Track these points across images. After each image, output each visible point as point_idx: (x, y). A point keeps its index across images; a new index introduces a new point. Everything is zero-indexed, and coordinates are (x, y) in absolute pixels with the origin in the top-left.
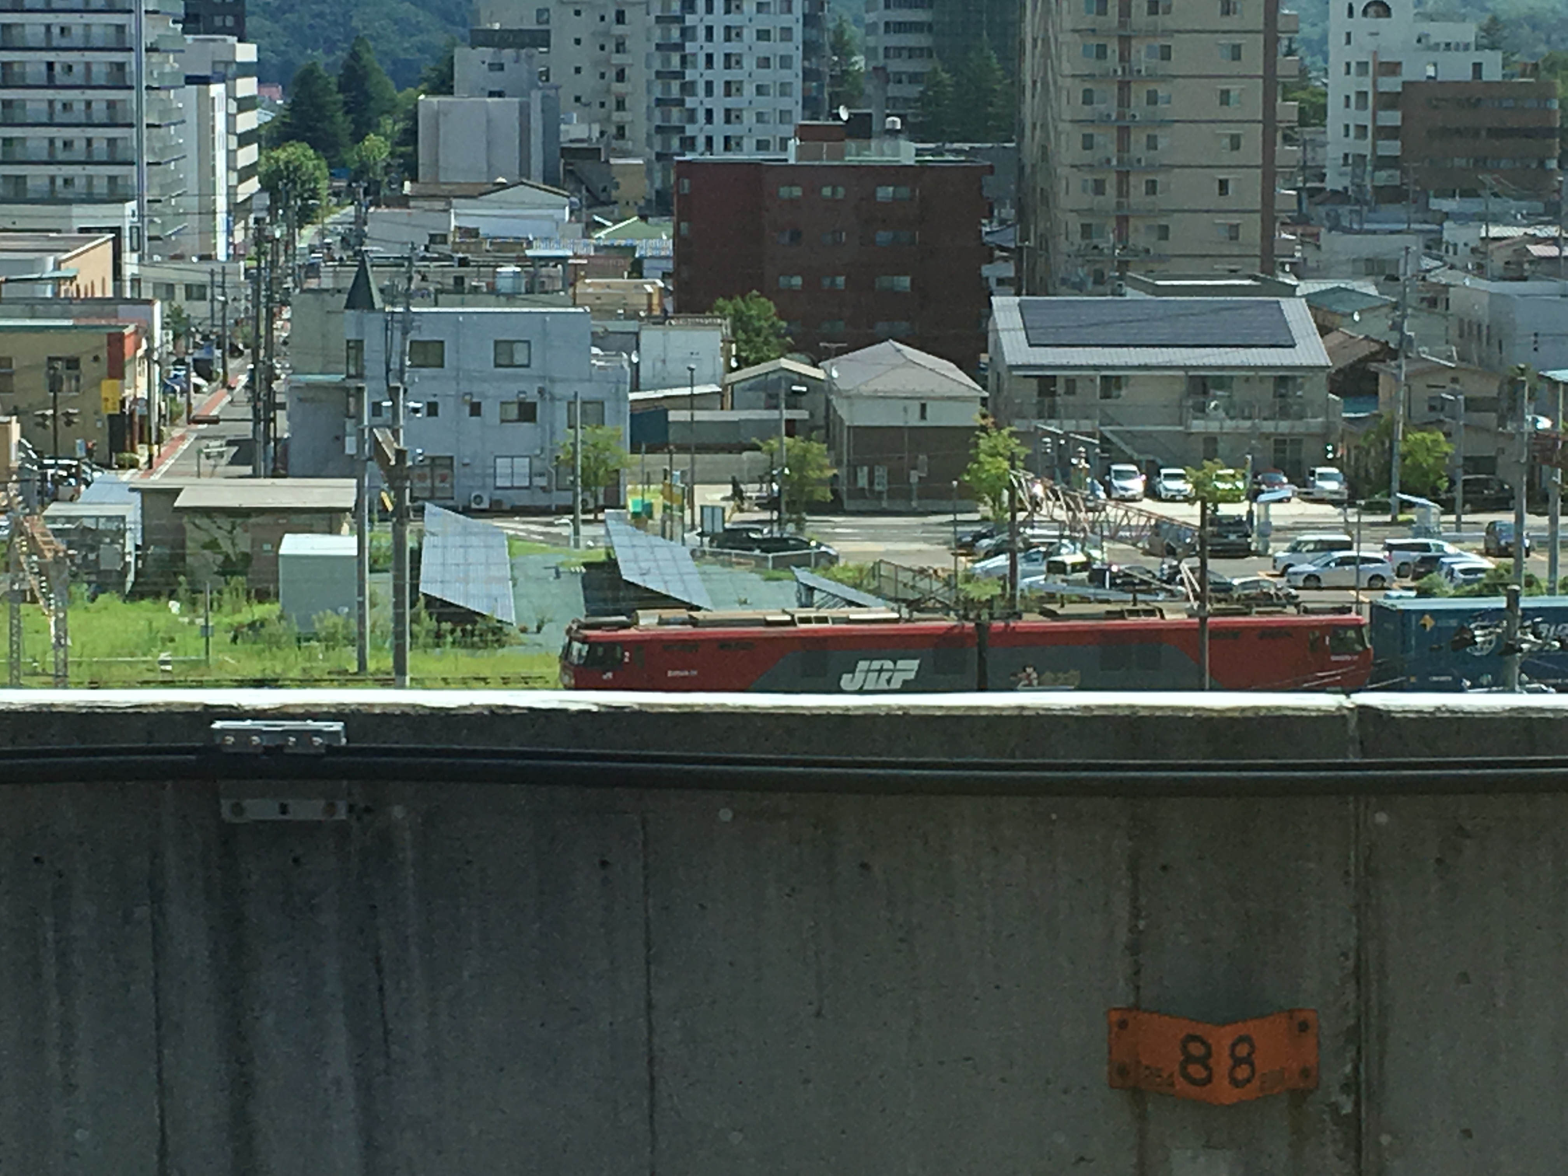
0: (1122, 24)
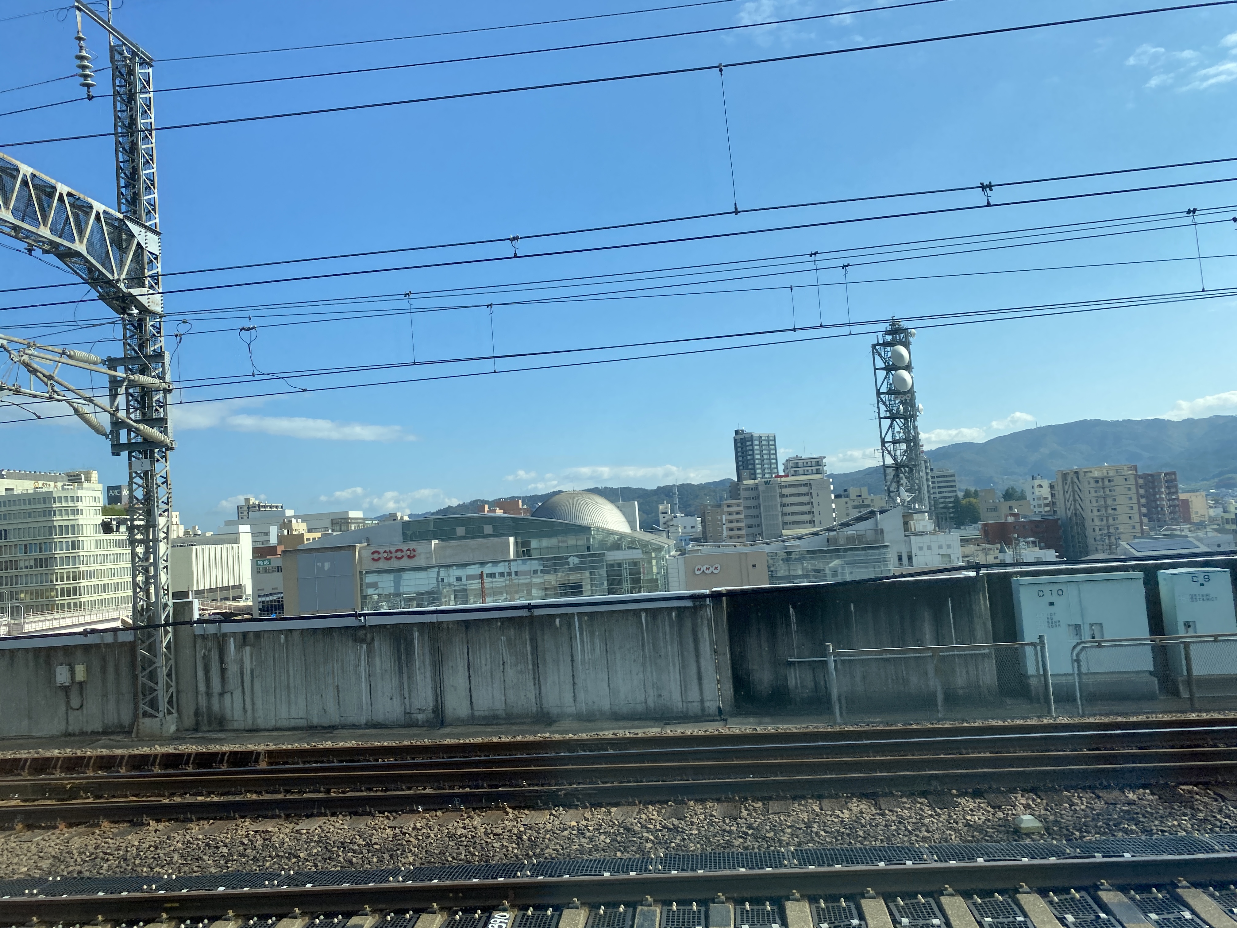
0: (1103, 485)
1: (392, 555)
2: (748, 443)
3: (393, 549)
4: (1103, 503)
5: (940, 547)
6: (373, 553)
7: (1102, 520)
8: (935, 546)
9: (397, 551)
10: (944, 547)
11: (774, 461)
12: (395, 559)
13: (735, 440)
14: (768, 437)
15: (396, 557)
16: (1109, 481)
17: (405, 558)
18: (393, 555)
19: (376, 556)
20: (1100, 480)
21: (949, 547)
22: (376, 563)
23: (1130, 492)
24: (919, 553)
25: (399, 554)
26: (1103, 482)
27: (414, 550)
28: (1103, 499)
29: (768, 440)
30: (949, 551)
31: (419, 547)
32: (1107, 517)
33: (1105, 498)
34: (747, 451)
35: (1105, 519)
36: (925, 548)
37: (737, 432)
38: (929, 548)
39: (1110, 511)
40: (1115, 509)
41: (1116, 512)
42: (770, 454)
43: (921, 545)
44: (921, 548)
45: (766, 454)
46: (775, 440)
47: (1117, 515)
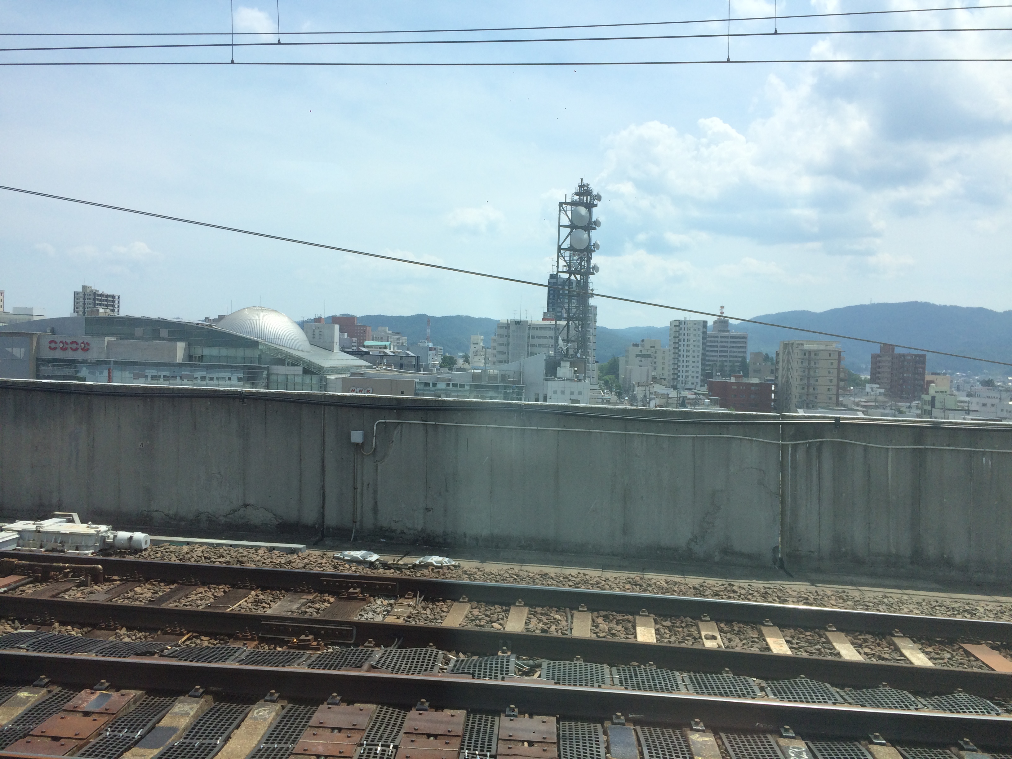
1: (67, 346)
3: (69, 341)
5: (572, 393)
6: (50, 342)
8: (568, 392)
9: (72, 343)
10: (576, 393)
12: (70, 350)
15: (71, 349)
16: (815, 355)
17: (80, 350)
18: (70, 346)
19: (53, 345)
20: (808, 353)
21: (580, 393)
22: (52, 351)
25: (74, 346)
26: (810, 355)
27: (88, 344)
31: (94, 342)
33: (809, 369)
35: (806, 388)
36: (559, 392)
38: (563, 393)
39: (812, 382)
40: (817, 380)
43: (556, 389)
44: (555, 392)
47: (817, 385)
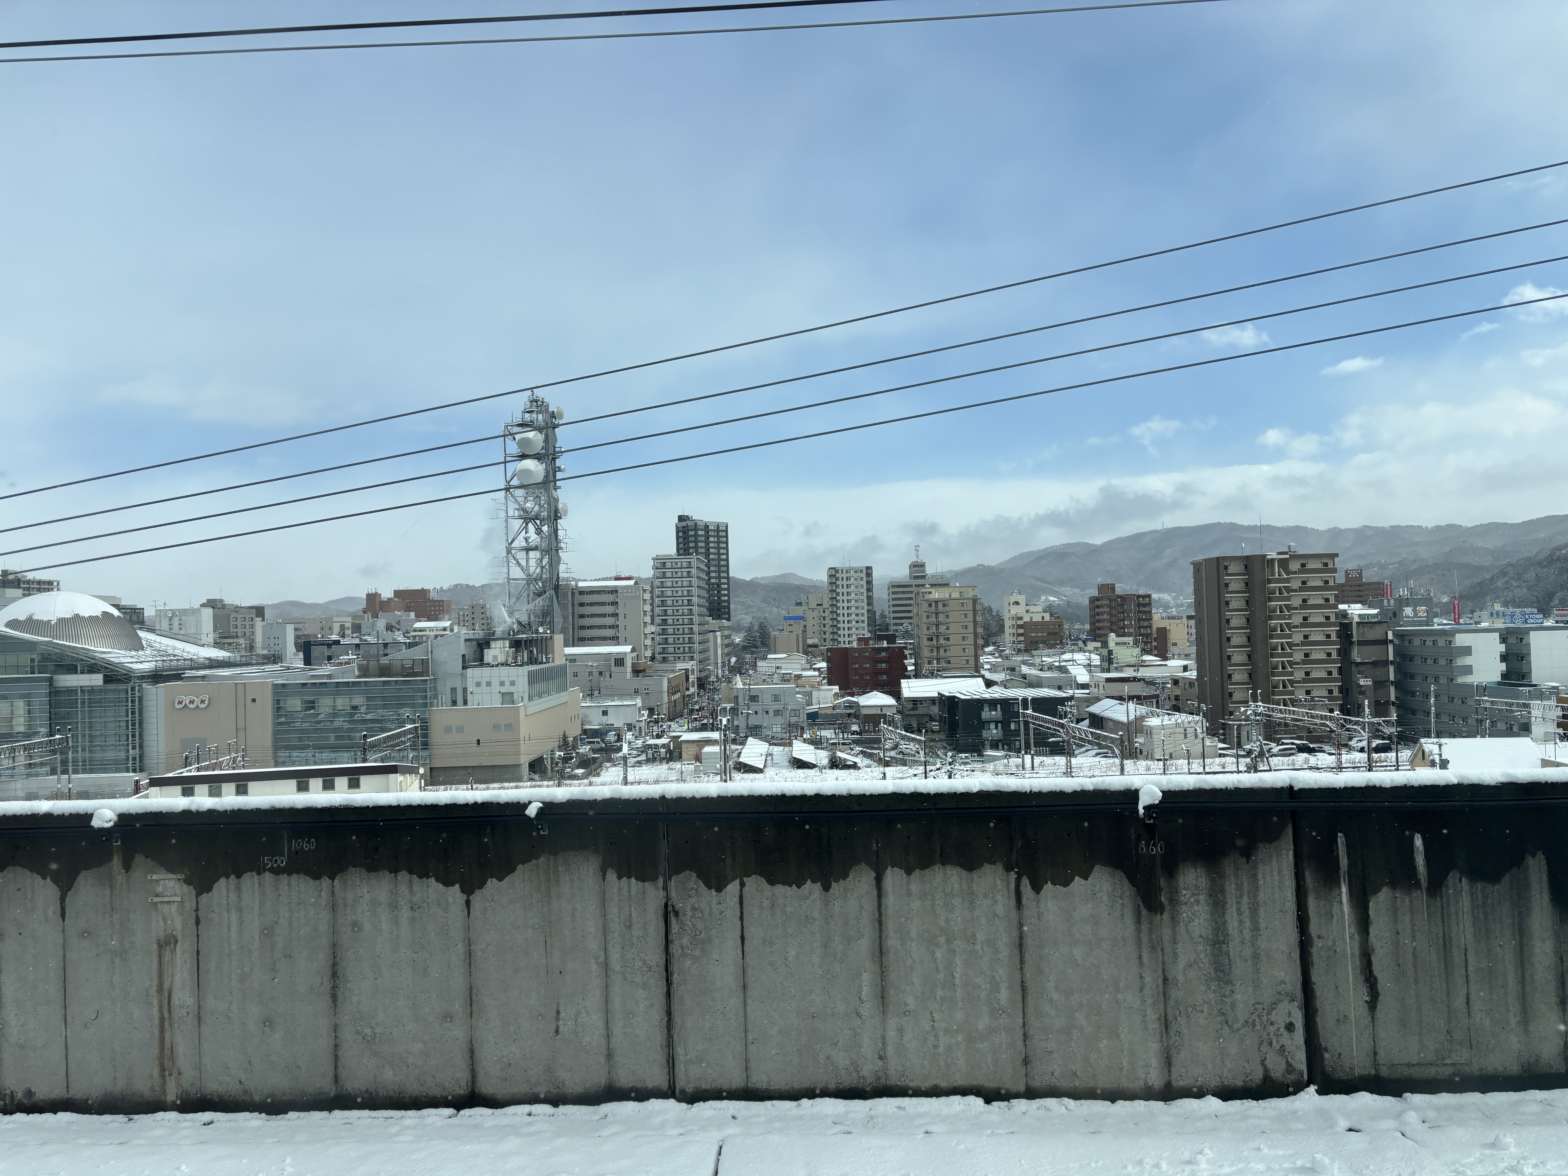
0: (936, 610)
2: (691, 533)
4: (934, 630)
5: (502, 684)
7: (932, 651)
8: (495, 683)
10: (507, 683)
11: (724, 557)
13: (677, 527)
14: (718, 526)
16: (944, 605)
20: (933, 604)
21: (512, 683)
23: (966, 620)
24: (477, 690)
26: (937, 606)
28: (935, 626)
29: (718, 530)
30: (512, 689)
32: (938, 648)
33: (937, 625)
34: (689, 542)
35: (935, 650)
36: (484, 684)
37: (681, 518)
38: (489, 684)
39: (942, 641)
40: (948, 639)
41: (948, 643)
42: (718, 548)
43: (479, 680)
44: (478, 684)
45: (714, 548)
46: (726, 531)
47: (948, 646)
